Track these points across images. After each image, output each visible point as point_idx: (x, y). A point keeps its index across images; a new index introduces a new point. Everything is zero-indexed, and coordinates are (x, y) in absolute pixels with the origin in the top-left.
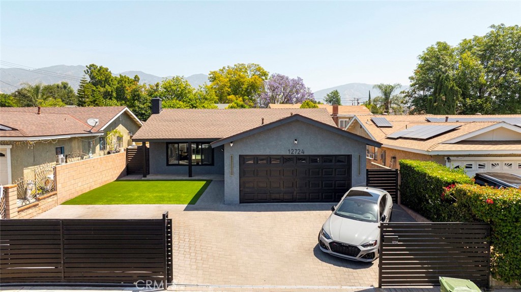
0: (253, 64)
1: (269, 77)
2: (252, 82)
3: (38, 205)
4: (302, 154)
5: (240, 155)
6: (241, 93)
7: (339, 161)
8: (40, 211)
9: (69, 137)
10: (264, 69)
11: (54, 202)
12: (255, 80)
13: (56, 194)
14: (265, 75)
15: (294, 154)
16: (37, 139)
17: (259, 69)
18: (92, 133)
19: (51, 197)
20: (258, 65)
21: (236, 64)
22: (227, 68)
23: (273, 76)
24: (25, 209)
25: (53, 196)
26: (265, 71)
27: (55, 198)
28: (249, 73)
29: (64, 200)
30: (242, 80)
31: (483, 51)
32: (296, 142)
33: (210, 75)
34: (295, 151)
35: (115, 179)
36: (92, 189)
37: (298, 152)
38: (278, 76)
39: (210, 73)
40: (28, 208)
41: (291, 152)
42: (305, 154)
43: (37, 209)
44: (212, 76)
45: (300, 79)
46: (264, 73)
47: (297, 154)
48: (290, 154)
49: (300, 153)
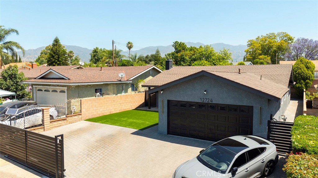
0: (282, 32)
1: (294, 41)
2: (279, 46)
3: (66, 119)
4: (211, 102)
5: (168, 100)
6: (270, 54)
7: (242, 111)
8: (68, 123)
9: (102, 83)
10: (290, 35)
11: (79, 119)
12: (281, 44)
13: (81, 114)
14: (291, 39)
15: (205, 102)
16: (77, 84)
17: (287, 35)
18: (121, 81)
19: (77, 116)
20: (286, 33)
22: (260, 37)
23: (298, 40)
24: (56, 121)
25: (78, 116)
26: (291, 37)
27: (80, 116)
28: (278, 39)
29: (87, 118)
30: (271, 45)
32: (205, 93)
33: (248, 42)
34: (205, 100)
35: (134, 108)
36: (112, 113)
37: (207, 100)
38: (303, 39)
39: (248, 41)
40: (58, 121)
41: (202, 100)
42: (213, 103)
43: (65, 121)
44: (249, 43)
47: (207, 102)
48: (202, 102)
49: (209, 101)
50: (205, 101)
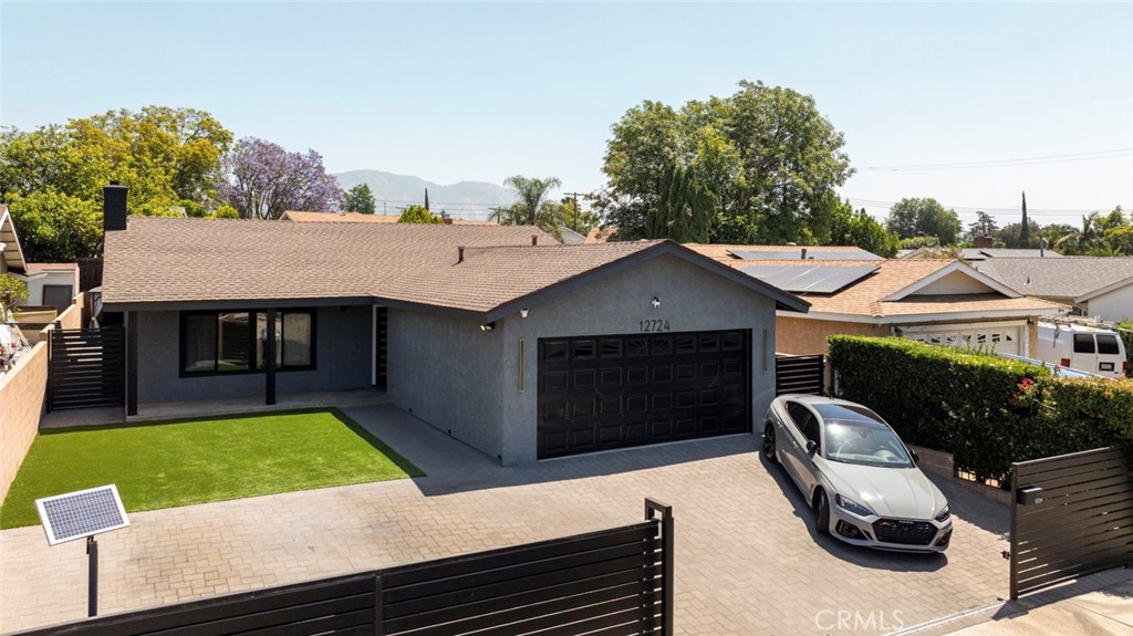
0: (192, 111)
1: (232, 146)
2: (195, 154)
4: (666, 331)
5: (539, 339)
7: (727, 343)
10: (222, 124)
12: (201, 150)
14: (224, 139)
15: (651, 331)
17: (208, 124)
20: (206, 114)
21: (147, 106)
22: (118, 115)
23: (245, 144)
26: (224, 129)
30: (166, 147)
31: (734, 126)
32: (657, 304)
34: (652, 324)
35: (37, 427)
37: (657, 325)
38: (258, 143)
41: (645, 325)
42: (671, 331)
45: (314, 156)
46: (222, 133)
47: (655, 331)
48: (643, 332)
49: (662, 327)
50: (650, 328)
